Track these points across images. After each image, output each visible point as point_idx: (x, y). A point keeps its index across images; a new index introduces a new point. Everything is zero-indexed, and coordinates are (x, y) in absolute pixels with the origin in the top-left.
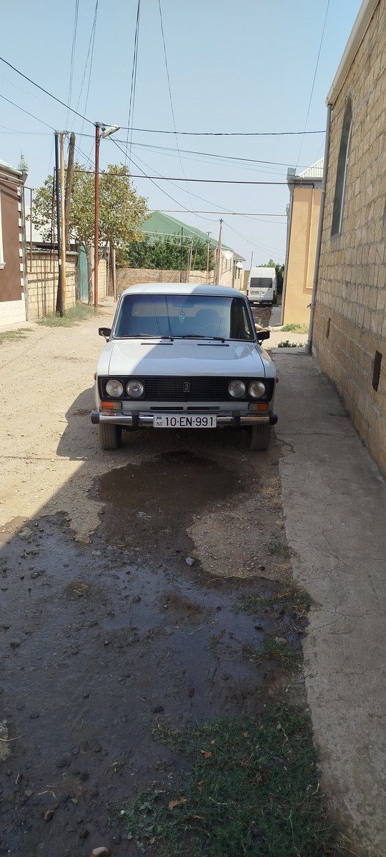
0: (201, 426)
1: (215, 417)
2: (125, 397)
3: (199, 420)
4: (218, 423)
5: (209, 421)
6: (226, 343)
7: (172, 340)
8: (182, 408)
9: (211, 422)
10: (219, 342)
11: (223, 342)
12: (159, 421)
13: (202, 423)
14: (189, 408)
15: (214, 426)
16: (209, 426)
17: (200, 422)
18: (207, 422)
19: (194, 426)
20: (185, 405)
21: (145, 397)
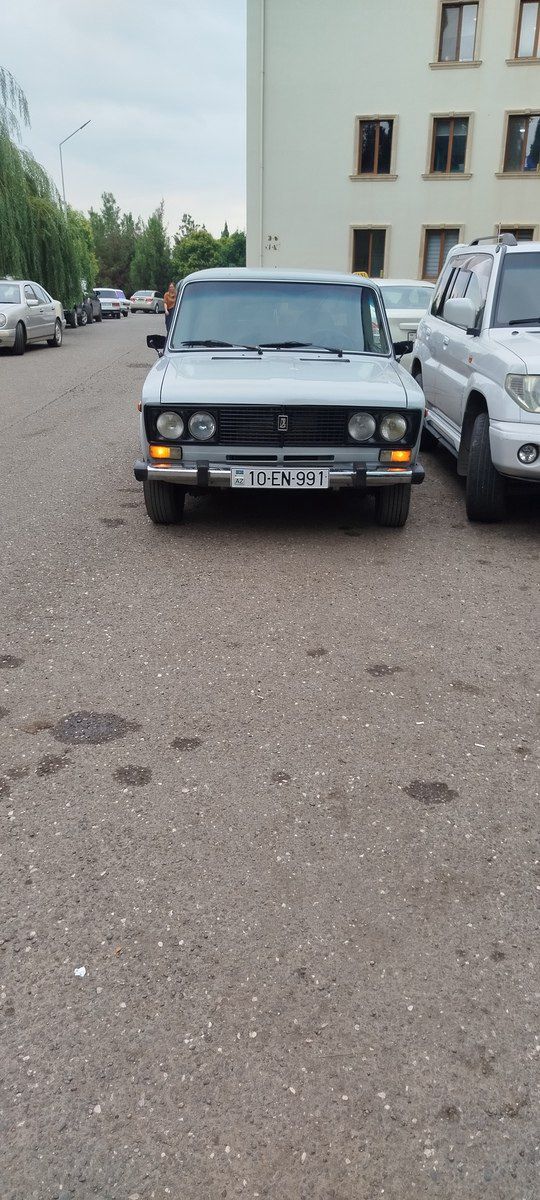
0: (305, 486)
1: (326, 471)
2: (187, 438)
3: (301, 476)
4: (331, 481)
5: (318, 477)
6: (345, 357)
7: (260, 353)
8: (274, 458)
9: (320, 479)
10: (335, 356)
11: (340, 356)
12: (239, 477)
13: (307, 480)
14: (287, 458)
15: (325, 486)
16: (317, 486)
17: (303, 479)
18: (314, 479)
19: (294, 485)
20: (281, 452)
21: (217, 440)
